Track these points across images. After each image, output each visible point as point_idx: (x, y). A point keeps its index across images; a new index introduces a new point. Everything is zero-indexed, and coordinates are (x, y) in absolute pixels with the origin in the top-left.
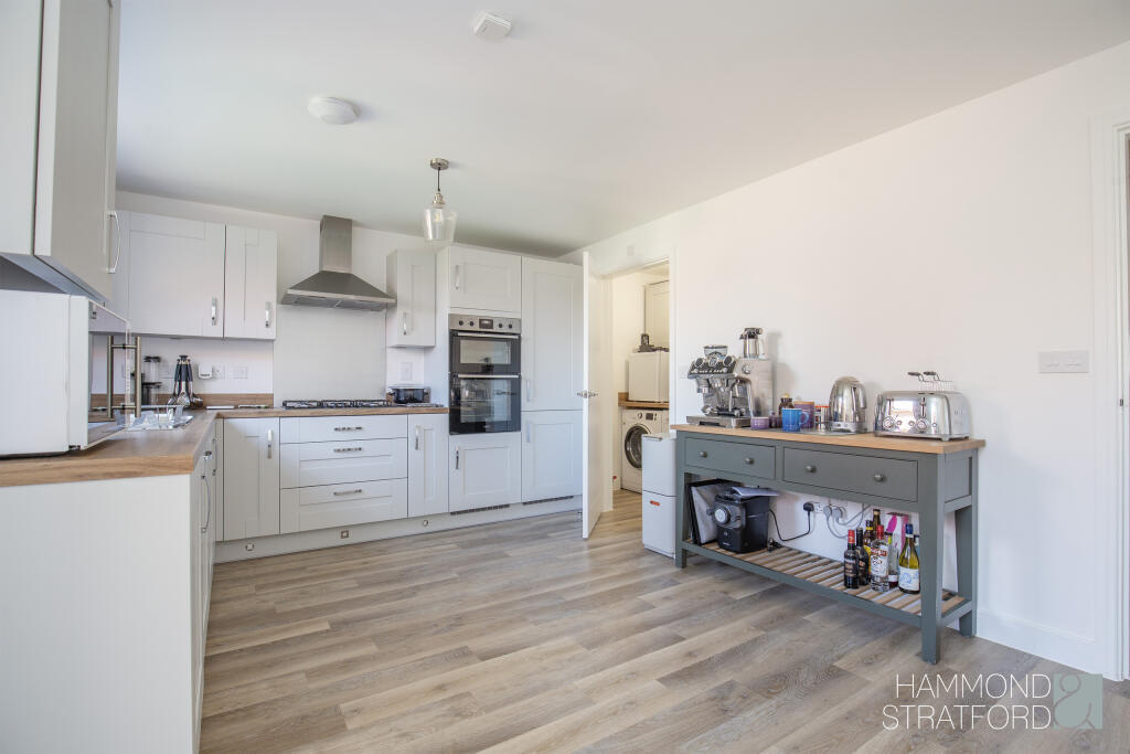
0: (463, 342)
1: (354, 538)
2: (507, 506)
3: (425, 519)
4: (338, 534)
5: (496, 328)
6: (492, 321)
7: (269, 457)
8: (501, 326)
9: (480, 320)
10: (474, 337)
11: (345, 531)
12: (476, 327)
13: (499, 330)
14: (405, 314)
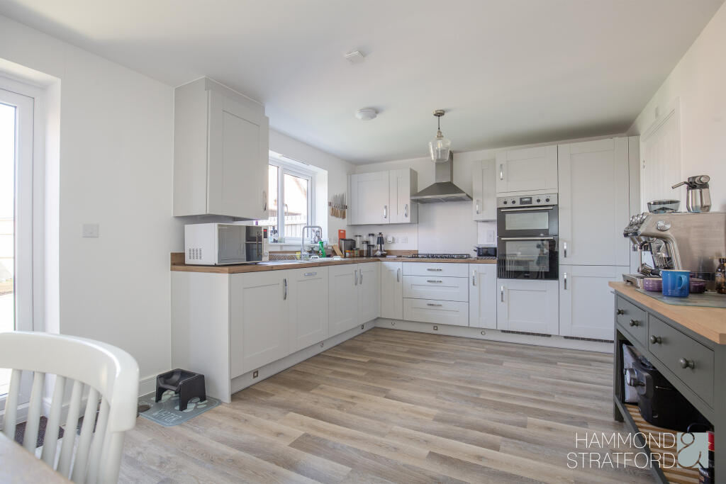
0: (507, 215)
1: (441, 331)
2: (550, 336)
3: (483, 331)
4: (432, 327)
5: (535, 203)
6: (531, 198)
7: (398, 281)
8: (539, 201)
9: (521, 199)
10: (514, 210)
11: (436, 327)
12: (518, 204)
13: (537, 204)
14: (478, 201)
